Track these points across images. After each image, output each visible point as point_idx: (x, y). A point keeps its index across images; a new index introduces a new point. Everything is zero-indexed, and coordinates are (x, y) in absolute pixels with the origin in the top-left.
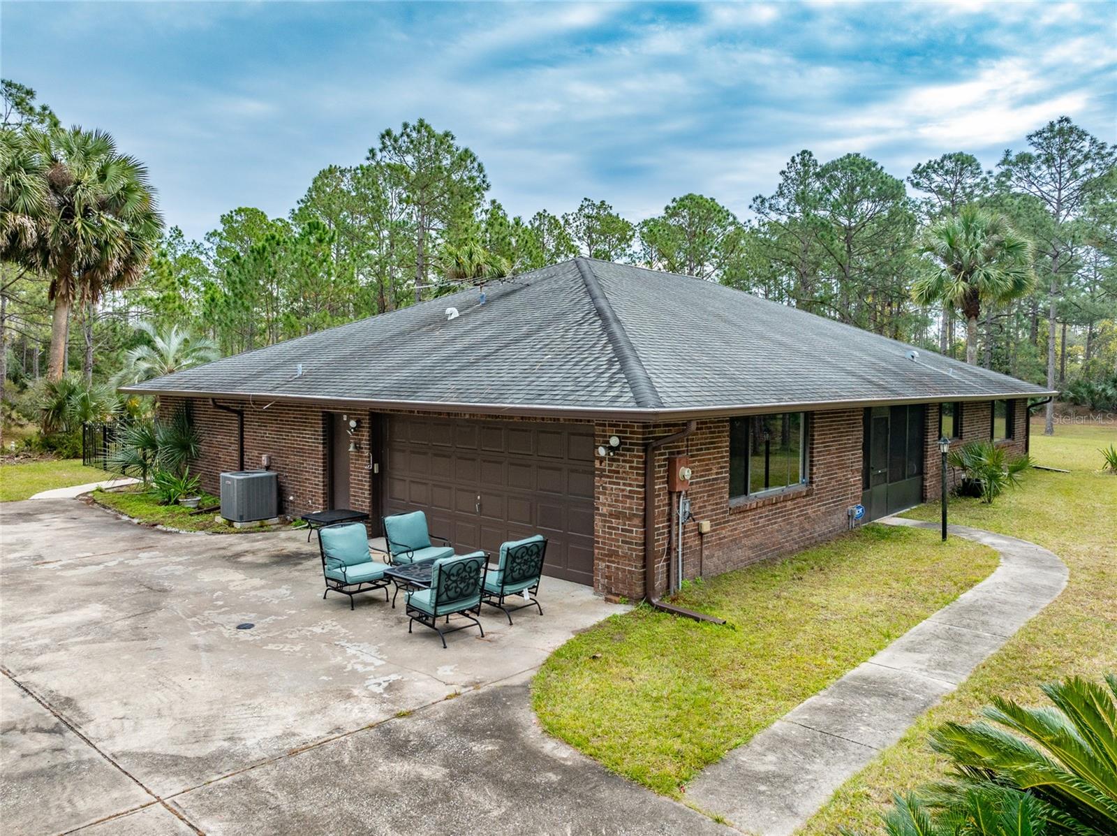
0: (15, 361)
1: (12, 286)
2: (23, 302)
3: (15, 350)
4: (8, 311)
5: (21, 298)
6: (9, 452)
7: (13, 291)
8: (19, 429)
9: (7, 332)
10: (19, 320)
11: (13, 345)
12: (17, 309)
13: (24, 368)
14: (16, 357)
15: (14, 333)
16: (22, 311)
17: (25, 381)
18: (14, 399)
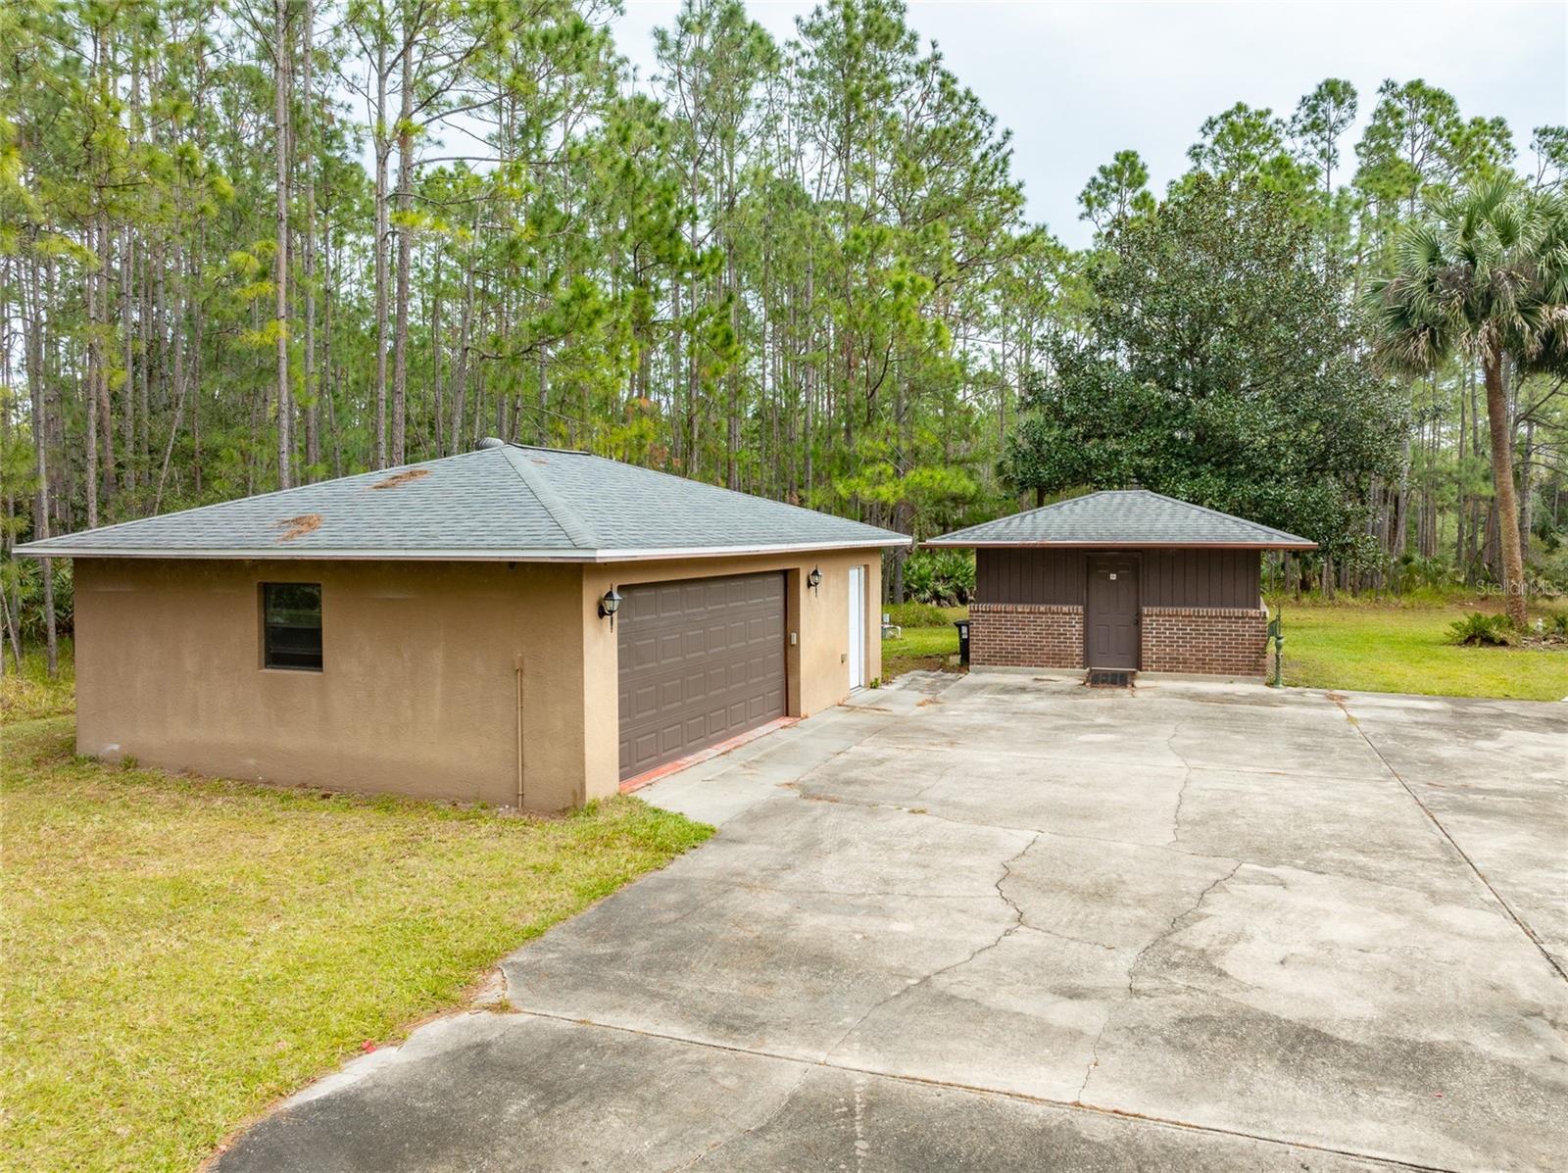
0: (1543, 509)
1: (1543, 407)
2: (1557, 427)
3: (1543, 494)
4: (1535, 441)
5: (1555, 421)
6: (1534, 633)
7: (1544, 412)
8: (1547, 602)
9: (1534, 469)
10: (1549, 452)
11: (1541, 487)
12: (1548, 437)
13: (1554, 519)
14: (1544, 503)
15: (1543, 470)
16: (1555, 439)
17: (1556, 536)
18: (1541, 561)
